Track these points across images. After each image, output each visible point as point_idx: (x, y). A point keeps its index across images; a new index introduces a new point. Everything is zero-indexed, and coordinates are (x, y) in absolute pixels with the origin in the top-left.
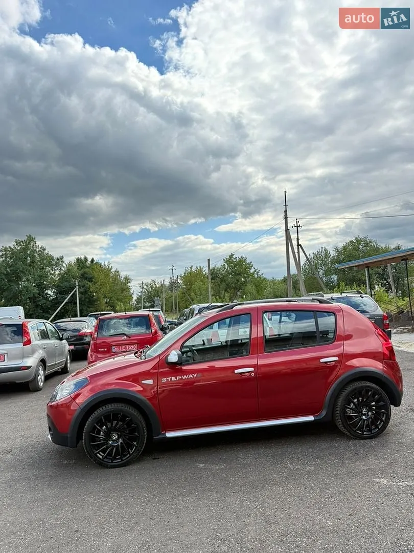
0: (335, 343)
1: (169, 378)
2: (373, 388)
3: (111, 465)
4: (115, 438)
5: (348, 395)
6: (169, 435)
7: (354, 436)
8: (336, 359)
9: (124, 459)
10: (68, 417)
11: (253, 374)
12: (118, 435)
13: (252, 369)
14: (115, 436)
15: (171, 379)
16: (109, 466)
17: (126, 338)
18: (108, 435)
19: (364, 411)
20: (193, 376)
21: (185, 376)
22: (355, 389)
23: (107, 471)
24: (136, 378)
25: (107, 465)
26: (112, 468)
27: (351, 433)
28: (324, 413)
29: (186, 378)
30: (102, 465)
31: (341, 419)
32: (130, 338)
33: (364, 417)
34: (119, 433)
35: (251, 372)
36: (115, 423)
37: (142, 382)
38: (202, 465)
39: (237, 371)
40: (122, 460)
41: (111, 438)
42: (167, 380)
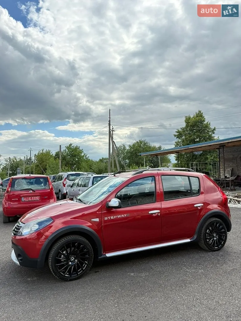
0: (200, 196)
1: (109, 217)
4: (72, 260)
6: (108, 255)
7: (210, 250)
8: (202, 204)
9: (79, 274)
10: (38, 247)
11: (159, 214)
12: (74, 257)
13: (159, 211)
14: (72, 258)
15: (110, 218)
16: (68, 280)
17: (32, 191)
18: (68, 258)
20: (124, 216)
21: (119, 216)
23: (67, 283)
27: (208, 248)
28: (195, 237)
29: (120, 217)
30: (64, 279)
31: (204, 240)
32: (35, 192)
33: (215, 239)
34: (75, 256)
35: (158, 213)
36: (73, 248)
37: (92, 220)
38: (132, 274)
39: (150, 212)
40: (78, 275)
41: (70, 259)
42: (108, 218)
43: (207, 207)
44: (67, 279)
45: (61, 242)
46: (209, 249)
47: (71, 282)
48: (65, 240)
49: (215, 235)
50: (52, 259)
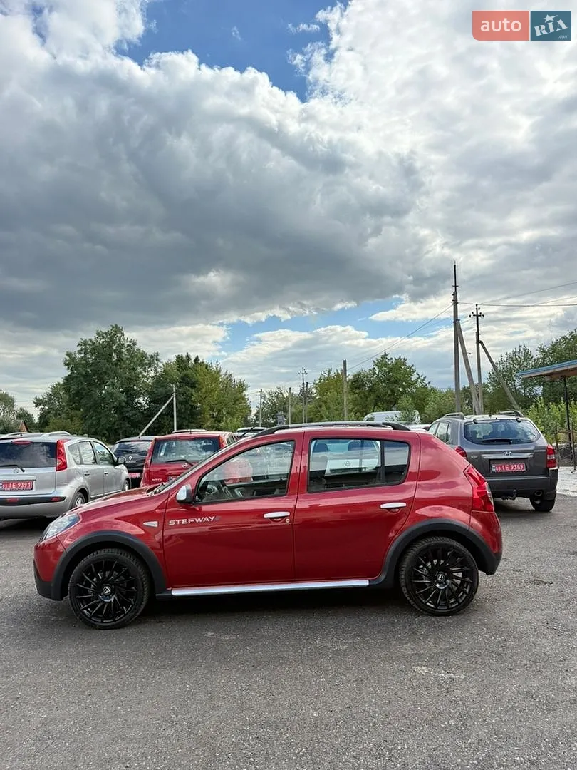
0: (405, 483)
1: (178, 521)
2: (453, 547)
3: (100, 626)
4: (107, 592)
5: (418, 555)
6: (176, 593)
7: (422, 610)
8: (404, 504)
9: (116, 619)
10: (53, 561)
11: (288, 520)
12: (111, 589)
13: (287, 514)
14: (107, 590)
15: (181, 522)
18: (99, 589)
19: (440, 577)
20: (209, 520)
21: (199, 519)
22: (428, 547)
24: (136, 520)
25: (96, 625)
26: (100, 629)
27: (419, 607)
28: (383, 577)
29: (201, 521)
31: (406, 586)
34: (113, 587)
35: (286, 517)
36: (107, 573)
37: (145, 523)
39: (267, 516)
40: (114, 621)
42: (176, 523)
43: (416, 512)
47: (102, 631)
48: (94, 555)
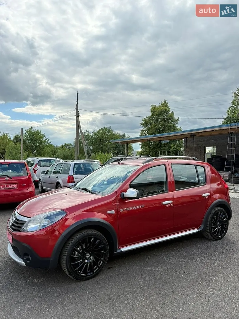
3: (86, 278)
4: (88, 257)
6: (124, 249)
8: (209, 194)
9: (94, 271)
11: (172, 205)
14: (88, 255)
15: (126, 209)
17: (8, 178)
20: (140, 207)
23: (83, 283)
28: (202, 227)
29: (135, 208)
30: (79, 279)
31: (209, 230)
32: (11, 179)
33: (219, 228)
34: (90, 253)
35: (171, 203)
37: (107, 212)
38: (149, 269)
39: (164, 203)
40: (93, 273)
41: (85, 257)
42: (124, 210)
43: (213, 197)
44: (83, 279)
45: (76, 237)
46: (214, 238)
47: (86, 281)
48: (80, 235)
49: (218, 224)
50: (66, 258)
